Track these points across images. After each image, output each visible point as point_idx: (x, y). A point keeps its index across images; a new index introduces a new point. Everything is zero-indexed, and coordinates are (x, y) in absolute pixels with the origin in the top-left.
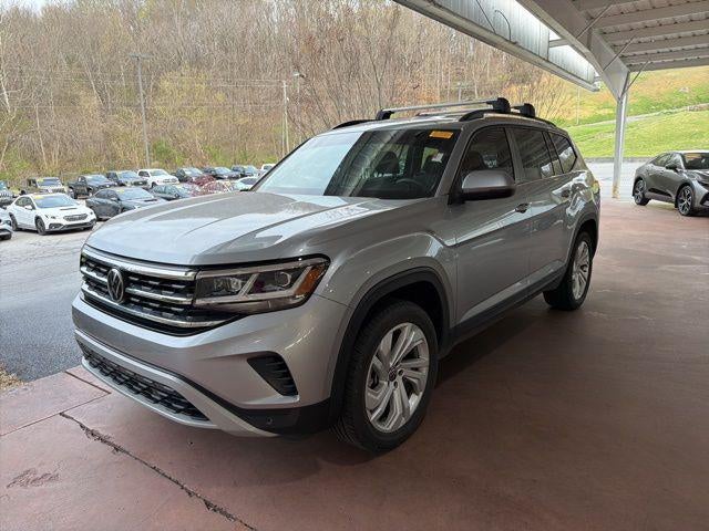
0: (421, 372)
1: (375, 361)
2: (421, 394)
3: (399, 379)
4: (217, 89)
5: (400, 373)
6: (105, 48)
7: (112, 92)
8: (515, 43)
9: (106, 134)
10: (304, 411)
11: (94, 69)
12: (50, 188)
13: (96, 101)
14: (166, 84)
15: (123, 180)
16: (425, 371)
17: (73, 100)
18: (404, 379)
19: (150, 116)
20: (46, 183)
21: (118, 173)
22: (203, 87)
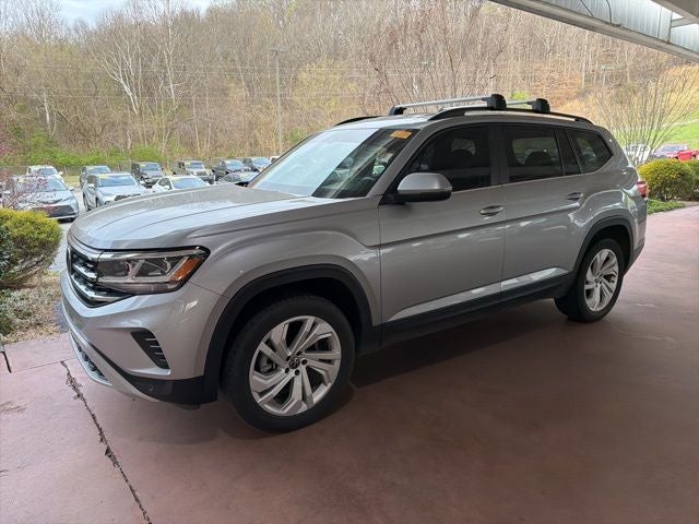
0: (331, 365)
1: (263, 347)
2: (329, 385)
3: (302, 368)
4: (351, 79)
5: (304, 362)
6: (255, 42)
7: (258, 84)
8: (618, 26)
9: (250, 123)
10: (177, 383)
11: (243, 63)
12: (195, 171)
13: (243, 92)
14: (303, 76)
15: (257, 166)
16: (337, 364)
17: (225, 92)
18: (309, 370)
19: (287, 105)
20: (193, 166)
21: (253, 159)
22: (338, 77)
